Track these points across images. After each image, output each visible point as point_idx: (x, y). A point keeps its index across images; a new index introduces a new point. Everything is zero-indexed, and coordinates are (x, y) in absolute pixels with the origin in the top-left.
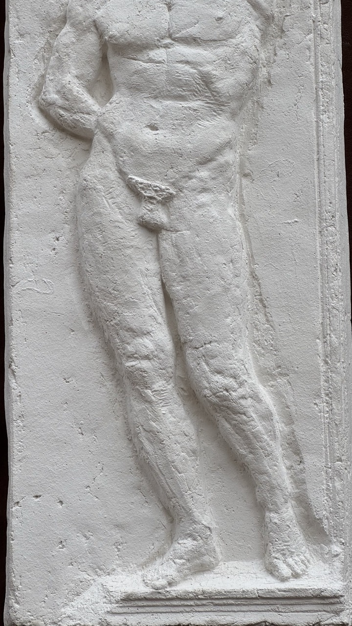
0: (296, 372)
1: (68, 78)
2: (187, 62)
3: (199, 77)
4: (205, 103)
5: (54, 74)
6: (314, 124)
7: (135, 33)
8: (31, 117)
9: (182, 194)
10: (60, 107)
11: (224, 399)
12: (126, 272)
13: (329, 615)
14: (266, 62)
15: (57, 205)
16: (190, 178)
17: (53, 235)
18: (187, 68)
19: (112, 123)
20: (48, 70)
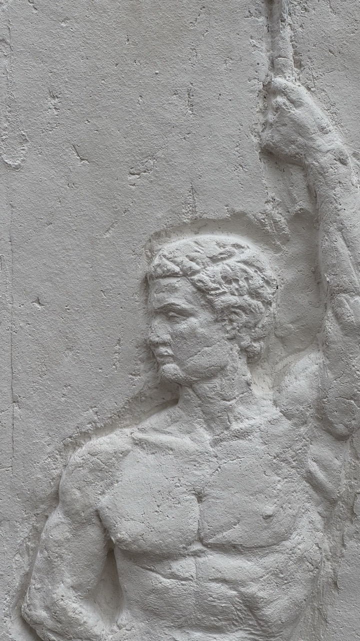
1: (61, 590)
2: (224, 581)
3: (240, 601)
4: (248, 634)
5: (41, 581)
7: (153, 538)
8: (10, 636)
14: (330, 554)
18: (224, 589)
20: (34, 573)
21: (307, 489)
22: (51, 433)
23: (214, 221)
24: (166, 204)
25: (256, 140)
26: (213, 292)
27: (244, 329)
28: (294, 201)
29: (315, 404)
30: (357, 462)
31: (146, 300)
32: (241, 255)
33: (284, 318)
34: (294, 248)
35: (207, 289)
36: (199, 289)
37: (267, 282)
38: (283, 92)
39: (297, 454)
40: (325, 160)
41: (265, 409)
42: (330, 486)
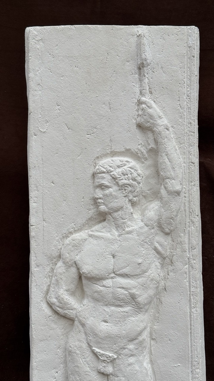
1: (61, 291)
2: (123, 288)
3: (129, 295)
4: (132, 308)
5: (54, 288)
6: (189, 314)
7: (96, 272)
8: (43, 309)
9: (120, 357)
10: (58, 307)
15: (56, 355)
16: (124, 349)
17: (55, 370)
18: (123, 291)
19: (84, 318)
20: (51, 285)
21: (154, 253)
22: (58, 232)
23: (119, 152)
24: (101, 146)
25: (134, 121)
26: (118, 179)
27: (130, 193)
28: (149, 144)
29: (157, 221)
30: (173, 243)
31: (94, 182)
32: (129, 165)
33: (145, 189)
34: (149, 162)
35: (116, 178)
36: (113, 178)
37: (139, 175)
38: (144, 103)
39: (150, 240)
40: (161, 129)
41: (138, 223)
42: (163, 252)
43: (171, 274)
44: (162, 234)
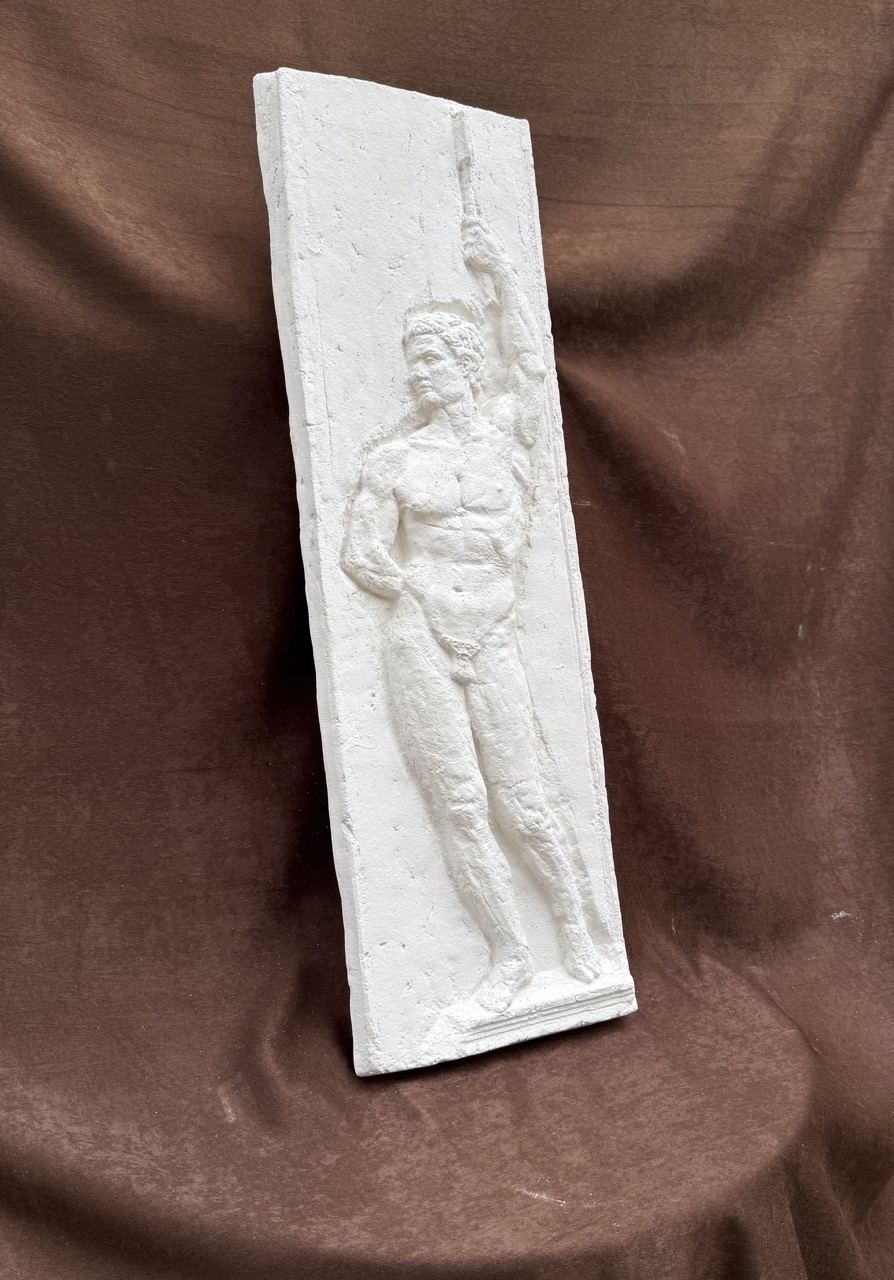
0: (575, 798)
1: (375, 542)
2: (481, 530)
3: (491, 543)
4: (496, 566)
9: (486, 650)
11: (535, 830)
12: (448, 724)
13: (625, 1005)
15: (370, 663)
16: (490, 635)
17: (369, 692)
19: (422, 586)
21: (513, 479)
22: (355, 440)
24: (413, 290)
26: (455, 344)
27: (472, 371)
35: (452, 342)
43: (535, 518)
44: (520, 447)
